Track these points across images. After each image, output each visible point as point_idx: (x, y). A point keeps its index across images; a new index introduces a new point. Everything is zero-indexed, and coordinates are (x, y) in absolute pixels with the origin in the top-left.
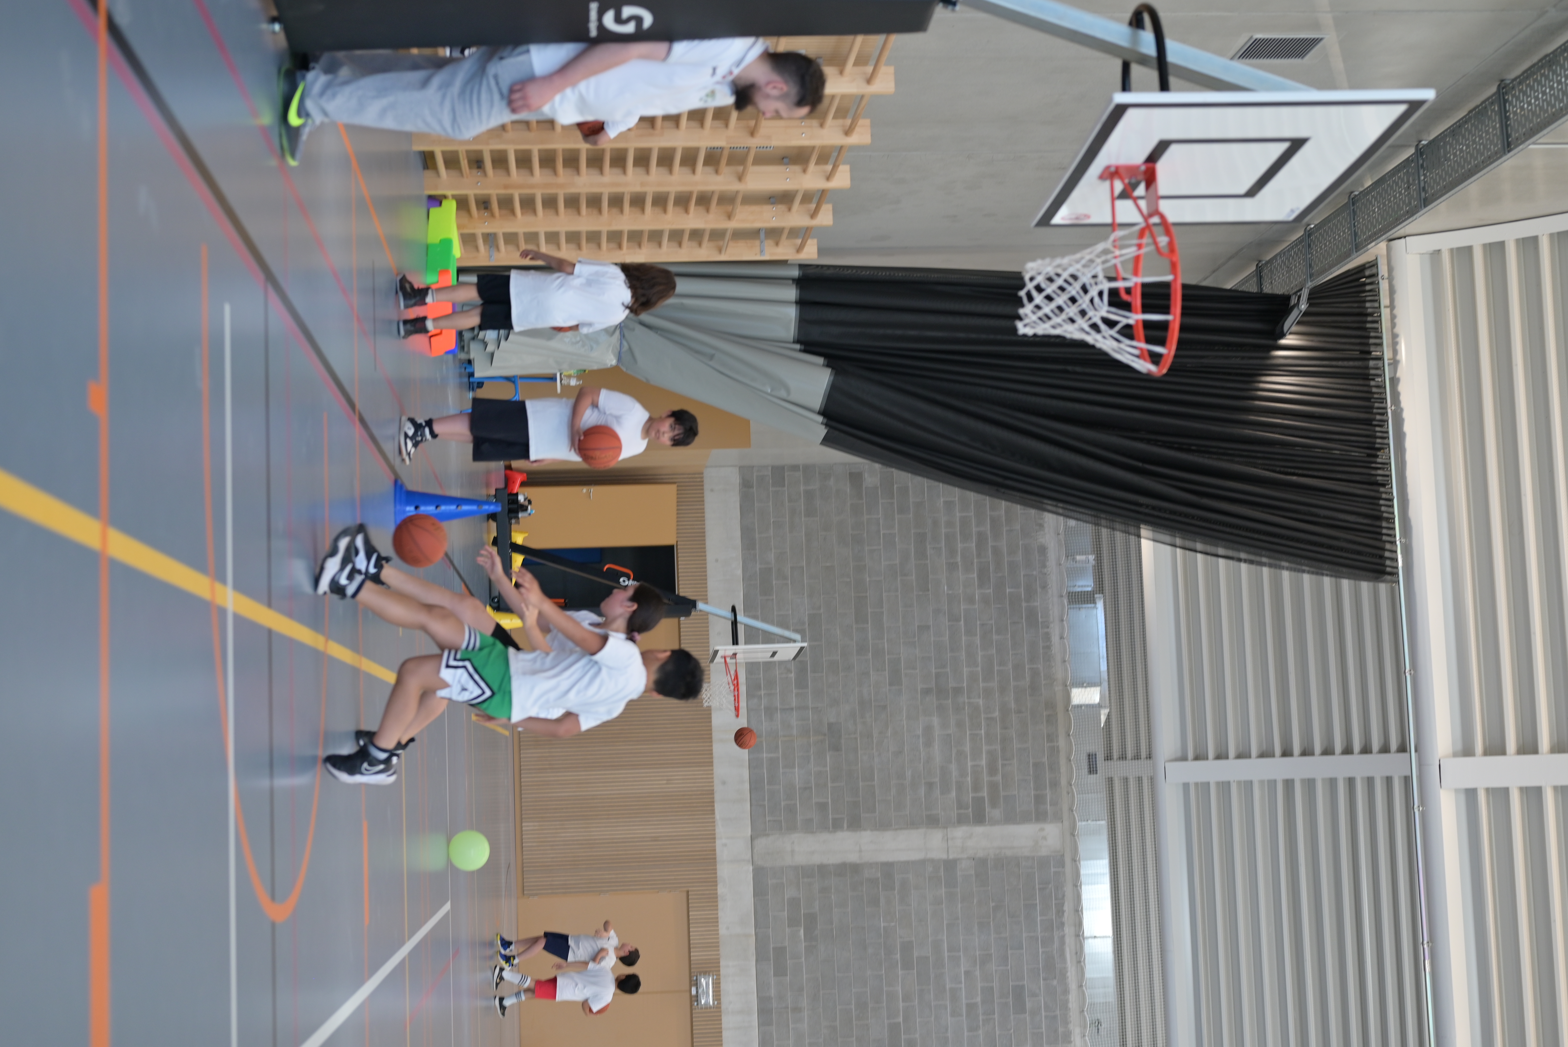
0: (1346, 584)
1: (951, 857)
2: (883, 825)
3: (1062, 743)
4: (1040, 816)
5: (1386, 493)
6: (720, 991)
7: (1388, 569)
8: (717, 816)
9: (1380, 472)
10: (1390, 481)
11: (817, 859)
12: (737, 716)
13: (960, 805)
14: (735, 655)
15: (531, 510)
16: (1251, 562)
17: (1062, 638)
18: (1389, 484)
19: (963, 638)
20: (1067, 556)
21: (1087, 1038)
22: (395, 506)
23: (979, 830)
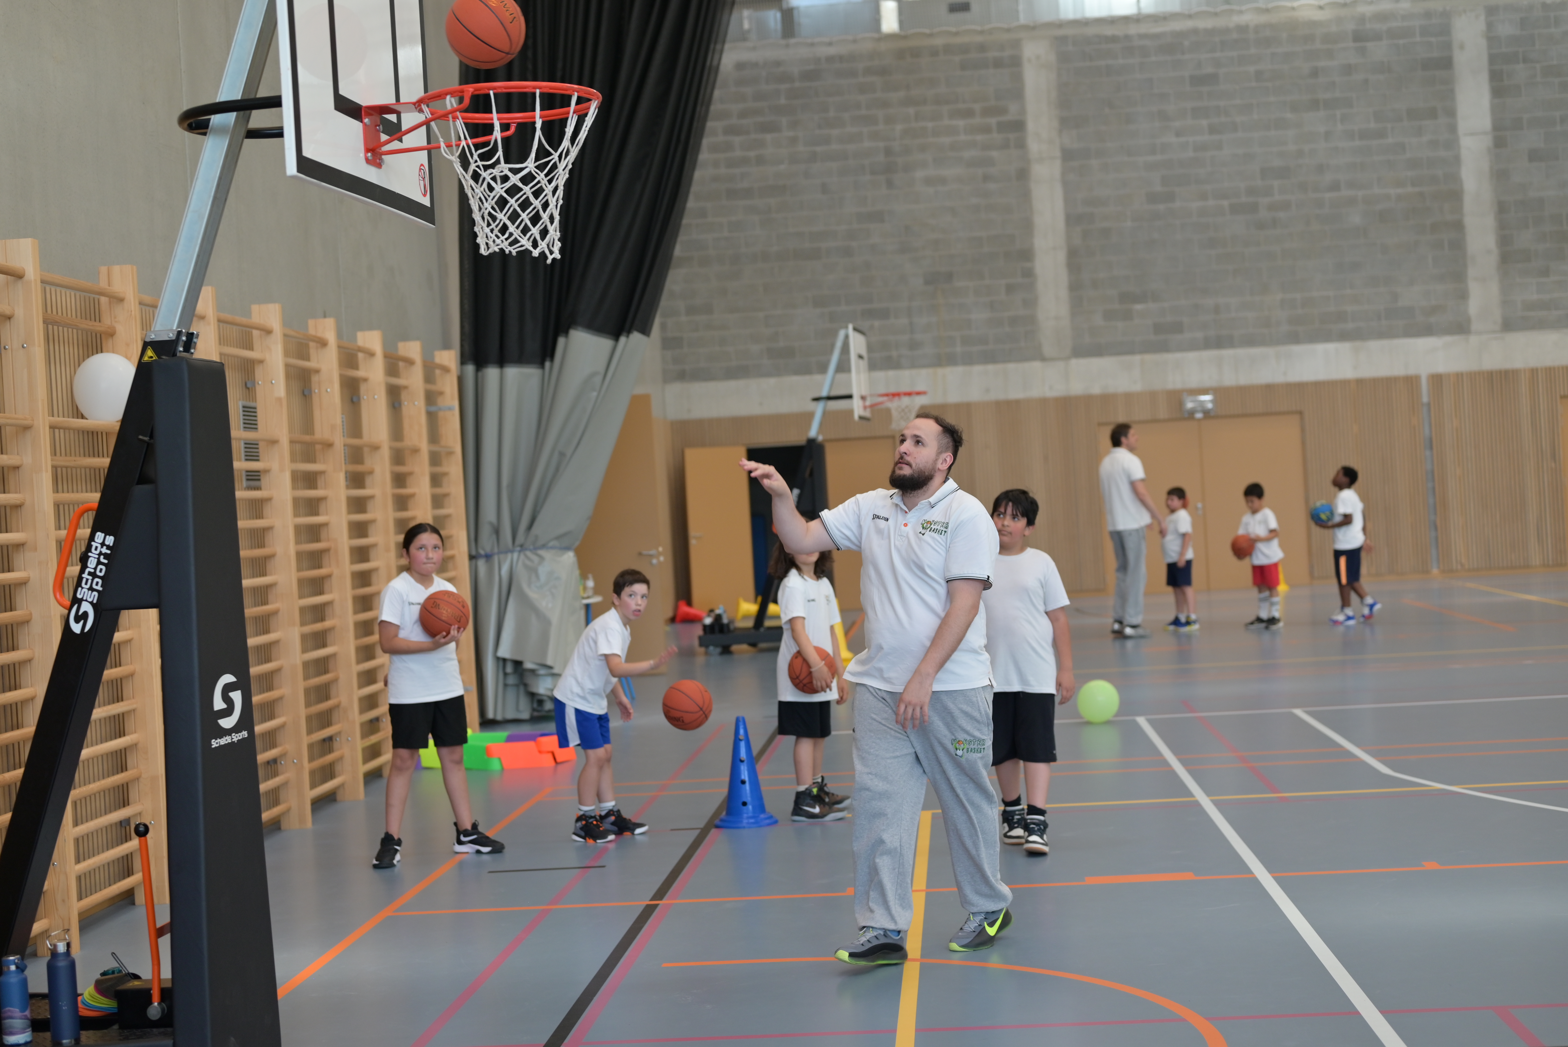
3: (939, 42)
4: (1016, 62)
6: (1199, 390)
8: (1021, 396)
11: (1063, 293)
13: (1005, 146)
14: (862, 397)
17: (830, 44)
19: (833, 147)
20: (746, 40)
22: (744, 827)
23: (1031, 126)
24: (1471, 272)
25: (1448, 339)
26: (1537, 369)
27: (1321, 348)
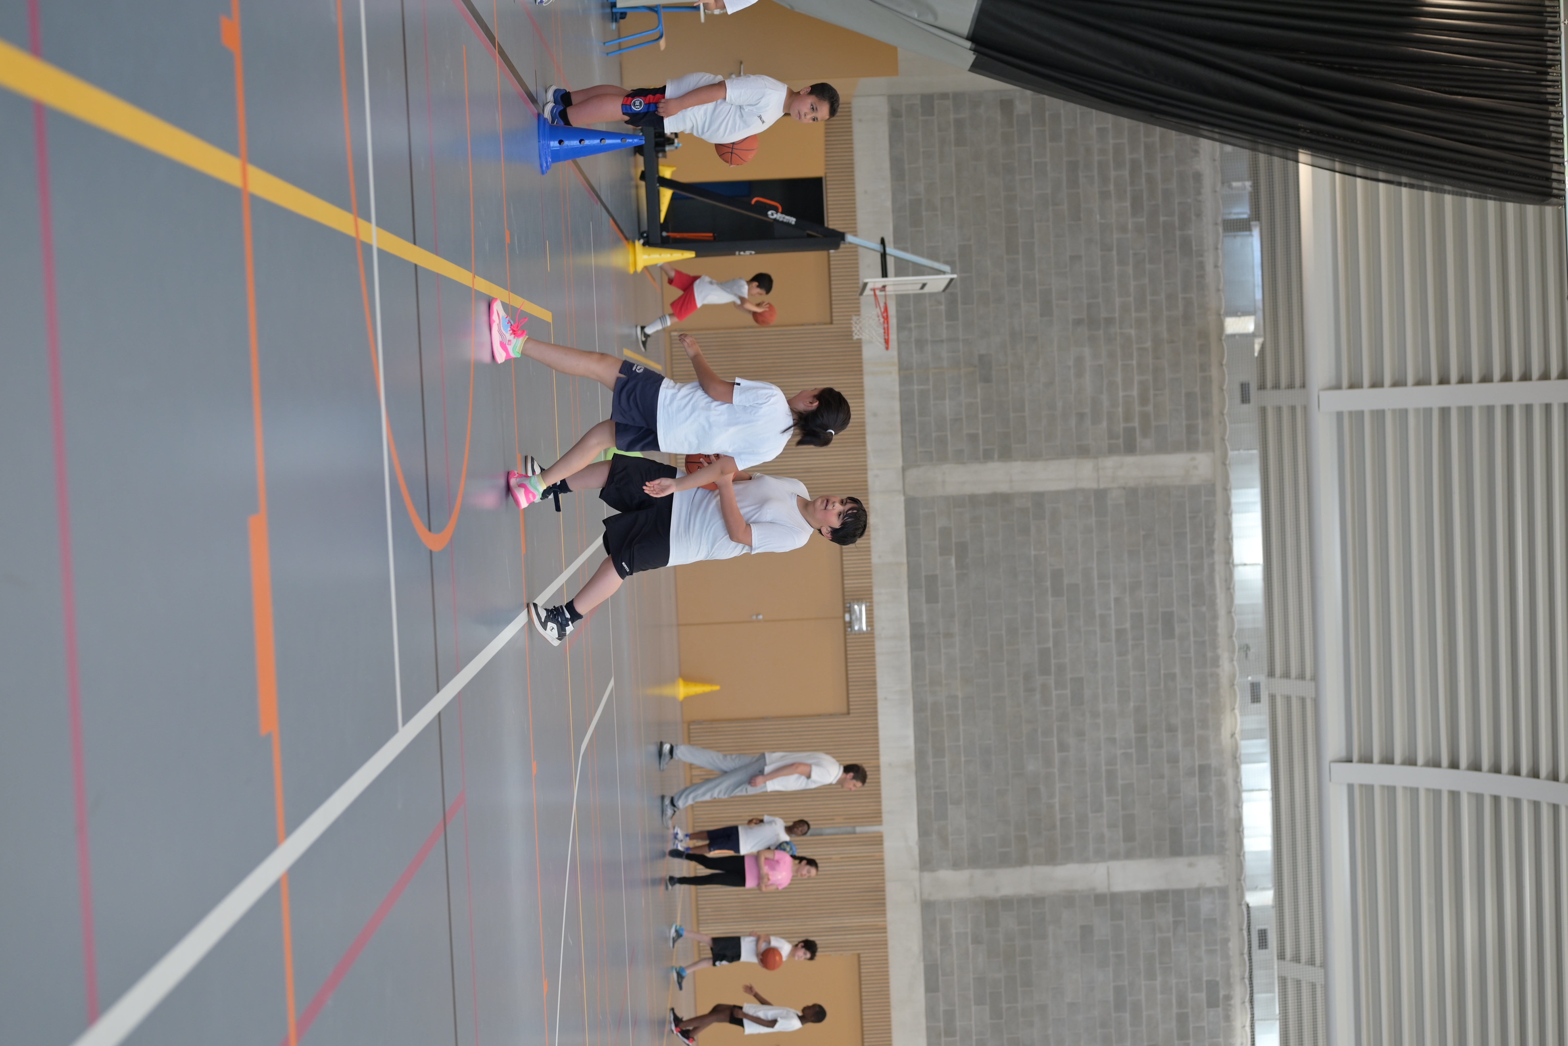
0: (1511, 207)
1: (1102, 486)
2: (1034, 456)
3: (1214, 372)
4: (1192, 446)
5: (1555, 112)
6: (872, 618)
7: (1555, 192)
8: (869, 447)
9: (1550, 90)
10: (1560, 100)
11: (968, 490)
12: (887, 348)
13: (1111, 435)
14: (884, 287)
15: (678, 143)
16: (1412, 186)
17: (1216, 266)
18: (1558, 103)
19: (1116, 268)
20: (1223, 183)
21: (1235, 663)
22: (539, 142)
23: (1130, 460)
24: (978, 873)
25: (916, 851)
26: (886, 932)
27: (910, 732)
